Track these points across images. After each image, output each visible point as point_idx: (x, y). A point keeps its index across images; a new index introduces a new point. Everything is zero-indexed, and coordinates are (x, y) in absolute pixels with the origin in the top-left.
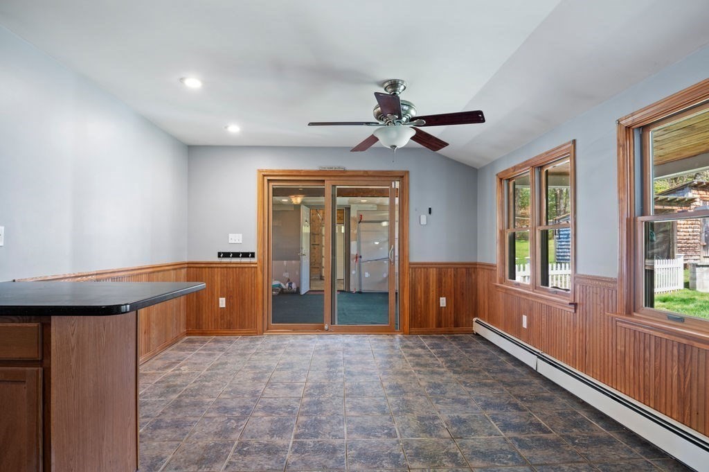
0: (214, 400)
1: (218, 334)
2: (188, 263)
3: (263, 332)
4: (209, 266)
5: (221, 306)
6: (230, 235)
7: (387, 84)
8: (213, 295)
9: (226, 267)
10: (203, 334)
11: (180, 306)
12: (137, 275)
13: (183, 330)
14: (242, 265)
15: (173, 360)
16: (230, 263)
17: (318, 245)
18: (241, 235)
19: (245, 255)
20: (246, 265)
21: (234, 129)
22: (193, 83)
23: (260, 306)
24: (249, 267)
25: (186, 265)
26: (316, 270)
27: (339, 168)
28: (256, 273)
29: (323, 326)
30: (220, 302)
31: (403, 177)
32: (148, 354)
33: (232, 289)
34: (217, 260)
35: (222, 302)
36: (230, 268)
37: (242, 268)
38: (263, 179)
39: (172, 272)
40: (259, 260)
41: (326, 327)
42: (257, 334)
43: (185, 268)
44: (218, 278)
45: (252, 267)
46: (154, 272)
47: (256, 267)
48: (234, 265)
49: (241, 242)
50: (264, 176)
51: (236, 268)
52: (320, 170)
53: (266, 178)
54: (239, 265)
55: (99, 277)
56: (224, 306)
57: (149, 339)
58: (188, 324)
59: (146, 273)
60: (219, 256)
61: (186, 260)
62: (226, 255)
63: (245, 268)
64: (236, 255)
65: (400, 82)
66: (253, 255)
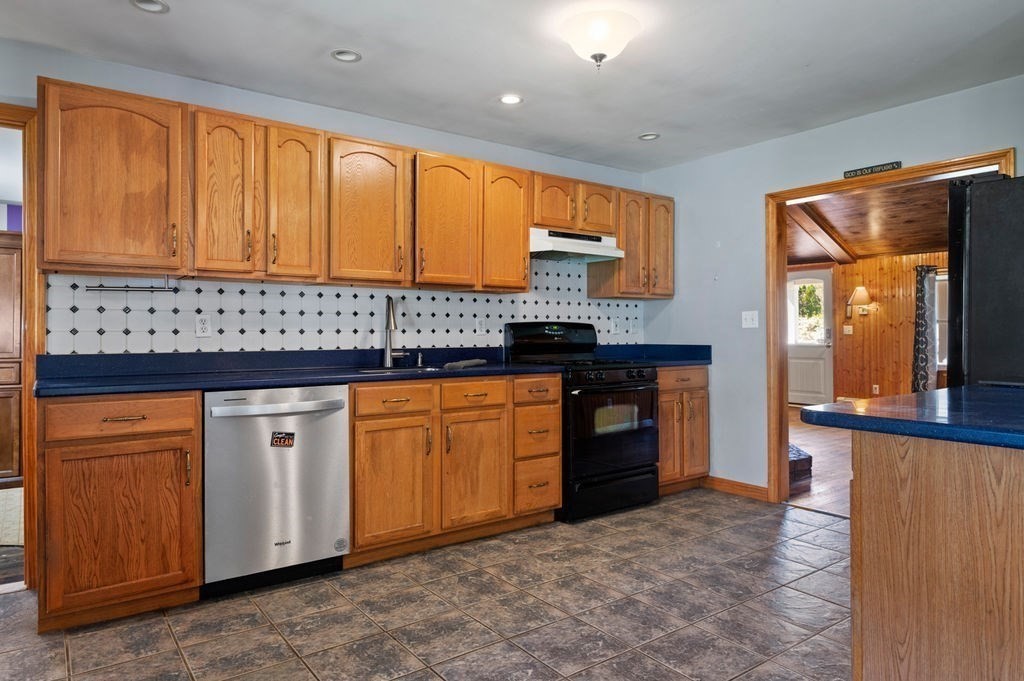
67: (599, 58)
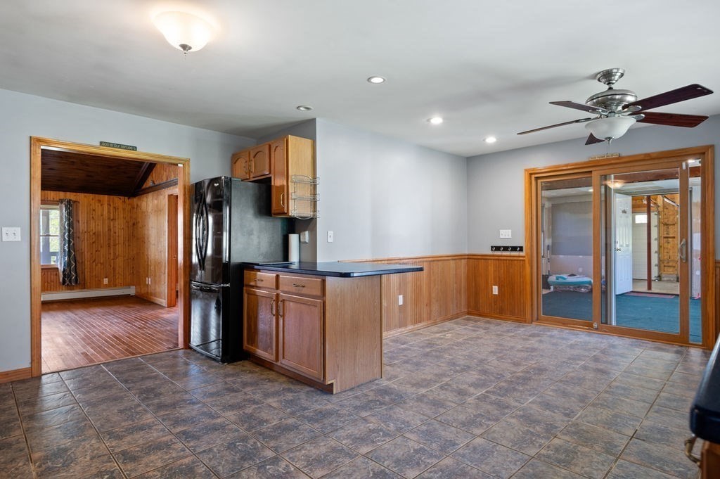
0: (451, 357)
1: (491, 317)
2: (468, 255)
3: (532, 321)
4: (484, 258)
5: (494, 293)
6: (501, 231)
7: (599, 76)
8: (487, 283)
9: (498, 260)
10: (480, 315)
11: (460, 290)
12: (420, 262)
13: (464, 309)
14: (511, 258)
15: (445, 329)
16: (501, 256)
17: (674, 237)
18: (510, 231)
19: (514, 249)
20: (515, 258)
21: (491, 140)
22: (437, 120)
23: (529, 297)
24: (517, 260)
25: (467, 257)
26: (671, 269)
27: (612, 155)
28: (524, 266)
29: (592, 324)
30: (494, 290)
31: (704, 153)
32: (430, 322)
33: (503, 279)
34: (490, 253)
35: (495, 290)
36: (501, 260)
37: (511, 261)
38: (531, 177)
39: (452, 262)
40: (527, 254)
41: (595, 325)
42: (525, 322)
43: (465, 259)
44: (491, 269)
45: (521, 260)
46: (434, 261)
47: (524, 260)
48: (505, 258)
49: (510, 237)
50: (531, 174)
51: (506, 260)
52: (590, 161)
53: (533, 176)
54: (509, 258)
55: (389, 262)
56: (497, 293)
57: (431, 311)
58: (469, 306)
59: (427, 261)
60: (492, 250)
61: (467, 253)
62: (498, 248)
63: (515, 260)
64: (506, 249)
65: (614, 71)
66: (521, 249)
67: (184, 47)
